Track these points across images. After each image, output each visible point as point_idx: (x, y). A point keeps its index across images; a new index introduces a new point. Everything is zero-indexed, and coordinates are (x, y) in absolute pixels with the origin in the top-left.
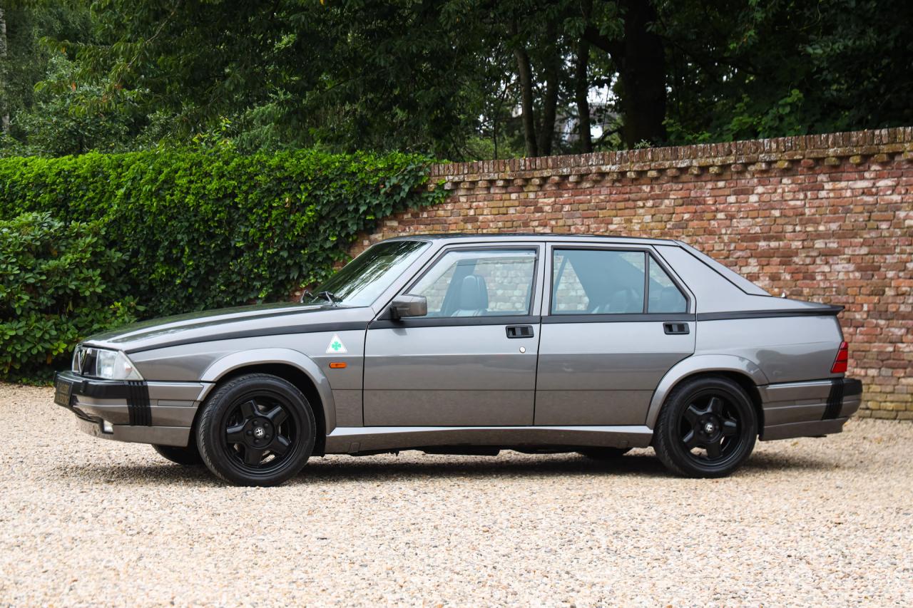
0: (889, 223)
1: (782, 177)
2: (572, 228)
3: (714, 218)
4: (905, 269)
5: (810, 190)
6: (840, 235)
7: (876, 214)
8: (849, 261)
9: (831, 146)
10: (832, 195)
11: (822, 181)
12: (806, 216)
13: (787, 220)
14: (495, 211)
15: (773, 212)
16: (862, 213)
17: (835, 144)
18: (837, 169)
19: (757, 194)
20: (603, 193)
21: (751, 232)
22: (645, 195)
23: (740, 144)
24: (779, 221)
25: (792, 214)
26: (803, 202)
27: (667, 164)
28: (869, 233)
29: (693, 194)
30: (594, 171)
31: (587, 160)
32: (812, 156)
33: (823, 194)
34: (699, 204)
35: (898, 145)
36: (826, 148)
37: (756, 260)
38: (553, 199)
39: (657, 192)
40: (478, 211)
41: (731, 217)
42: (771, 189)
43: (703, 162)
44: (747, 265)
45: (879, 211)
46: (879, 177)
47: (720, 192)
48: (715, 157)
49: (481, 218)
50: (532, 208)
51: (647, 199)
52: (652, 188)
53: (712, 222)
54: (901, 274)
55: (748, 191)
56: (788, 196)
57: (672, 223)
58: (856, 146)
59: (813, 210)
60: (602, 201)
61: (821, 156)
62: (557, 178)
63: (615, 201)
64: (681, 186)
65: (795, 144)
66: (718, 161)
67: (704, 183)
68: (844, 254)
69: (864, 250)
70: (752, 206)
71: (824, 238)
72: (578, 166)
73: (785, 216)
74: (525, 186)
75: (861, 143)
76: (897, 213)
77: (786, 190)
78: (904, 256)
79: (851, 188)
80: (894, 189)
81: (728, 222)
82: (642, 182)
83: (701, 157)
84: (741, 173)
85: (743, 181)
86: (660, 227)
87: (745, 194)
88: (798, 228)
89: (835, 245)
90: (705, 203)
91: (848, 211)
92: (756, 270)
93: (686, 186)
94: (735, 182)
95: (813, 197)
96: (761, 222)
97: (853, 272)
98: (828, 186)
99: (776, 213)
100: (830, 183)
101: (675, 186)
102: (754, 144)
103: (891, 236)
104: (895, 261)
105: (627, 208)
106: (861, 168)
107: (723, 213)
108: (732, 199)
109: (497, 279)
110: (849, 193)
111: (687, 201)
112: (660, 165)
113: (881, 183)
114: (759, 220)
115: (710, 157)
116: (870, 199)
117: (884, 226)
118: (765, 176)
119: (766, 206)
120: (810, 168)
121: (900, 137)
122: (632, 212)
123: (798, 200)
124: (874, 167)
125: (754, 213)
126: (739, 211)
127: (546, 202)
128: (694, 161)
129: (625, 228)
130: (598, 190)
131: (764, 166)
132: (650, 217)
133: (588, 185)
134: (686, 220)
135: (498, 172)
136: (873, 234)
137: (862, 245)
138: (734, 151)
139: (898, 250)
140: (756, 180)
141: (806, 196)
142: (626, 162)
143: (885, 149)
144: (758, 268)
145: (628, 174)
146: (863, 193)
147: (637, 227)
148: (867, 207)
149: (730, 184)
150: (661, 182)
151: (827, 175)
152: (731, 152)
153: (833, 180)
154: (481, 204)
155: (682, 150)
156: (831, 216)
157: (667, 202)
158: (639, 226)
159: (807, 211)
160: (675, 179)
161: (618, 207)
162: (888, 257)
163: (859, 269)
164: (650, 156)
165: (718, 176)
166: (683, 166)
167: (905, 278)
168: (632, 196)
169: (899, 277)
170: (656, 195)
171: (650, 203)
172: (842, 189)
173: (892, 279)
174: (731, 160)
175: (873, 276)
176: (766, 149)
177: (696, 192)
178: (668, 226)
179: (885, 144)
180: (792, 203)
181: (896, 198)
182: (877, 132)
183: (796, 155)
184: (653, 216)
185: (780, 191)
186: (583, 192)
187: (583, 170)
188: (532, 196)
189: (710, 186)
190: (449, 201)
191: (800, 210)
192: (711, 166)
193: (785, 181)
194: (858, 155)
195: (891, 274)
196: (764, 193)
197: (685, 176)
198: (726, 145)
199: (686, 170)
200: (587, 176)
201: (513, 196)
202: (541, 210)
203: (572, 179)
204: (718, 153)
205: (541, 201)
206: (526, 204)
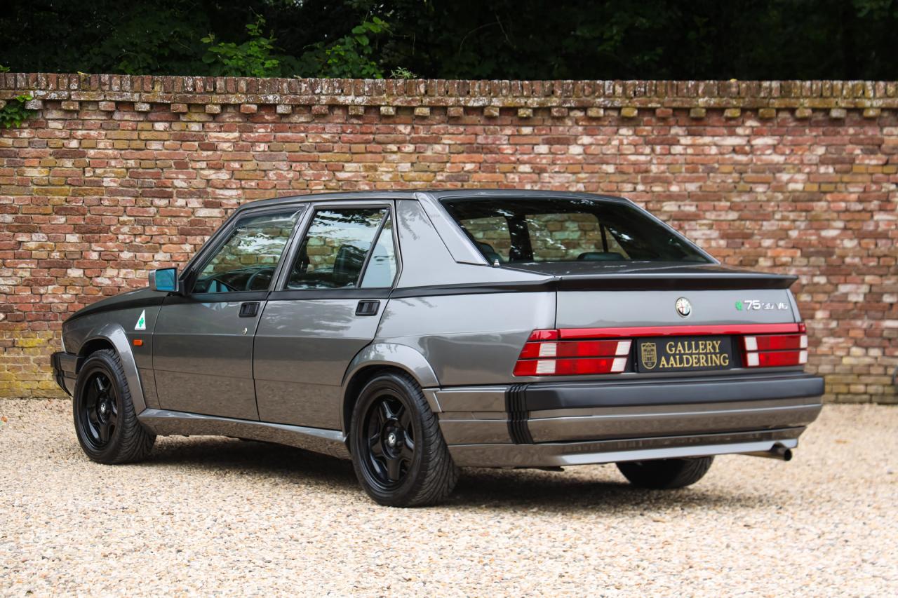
0: (766, 186)
1: (619, 127)
2: (271, 174)
3: (514, 170)
4: (787, 237)
5: (661, 143)
6: (702, 197)
7: (749, 175)
8: (710, 227)
9: (701, 94)
10: (690, 151)
11: (677, 135)
12: (651, 174)
13: (625, 177)
14: (118, 144)
15: (604, 167)
16: (730, 173)
18: (696, 124)
19: (583, 145)
20: (329, 131)
21: (571, 189)
22: (401, 137)
23: (569, 84)
24: (614, 178)
25: (631, 170)
26: (649, 158)
27: (451, 101)
28: (739, 196)
29: (481, 139)
30: (324, 102)
31: (313, 87)
32: (675, 105)
33: (677, 149)
34: (491, 152)
35: (793, 101)
36: (694, 98)
37: (576, 225)
38: (237, 134)
39: (422, 134)
40: (85, 143)
41: (539, 171)
42: (602, 140)
43: (509, 102)
44: (563, 229)
45: (754, 171)
46: (757, 133)
47: (524, 140)
48: (528, 97)
49: (92, 152)
50: (196, 144)
51: (404, 142)
52: (413, 128)
53: (511, 176)
54: (782, 243)
55: (566, 141)
56: (627, 149)
57: (445, 174)
58: (735, 98)
59: (663, 168)
60: (327, 141)
61: (686, 106)
62: (254, 107)
63: (350, 142)
64: (461, 129)
65: (650, 90)
66: (534, 102)
67: (498, 128)
68: (705, 219)
69: (733, 215)
70: (572, 158)
71: (677, 200)
72: (295, 94)
73: (622, 173)
74: (184, 114)
75: (743, 95)
76: (778, 175)
77: (625, 142)
78: (787, 224)
79: (716, 145)
80: (774, 147)
81: (535, 177)
82: (398, 120)
83: (506, 96)
84: (560, 119)
85: (561, 129)
86: (425, 178)
87: (562, 144)
88: (640, 187)
89: (693, 209)
90: (500, 151)
91: (712, 170)
92: (576, 235)
93: (470, 129)
94: (548, 128)
95: (664, 152)
96: (586, 178)
97: (715, 239)
98: (684, 141)
99: (610, 169)
100: (689, 138)
101: (451, 129)
102: (589, 85)
103: (768, 201)
104: (774, 228)
105: (371, 152)
106: (733, 123)
107: (527, 166)
108: (543, 149)
109: (121, 237)
110: (714, 150)
111: (472, 148)
112: (439, 101)
113: (759, 142)
114: (582, 175)
115: (522, 96)
116: (742, 158)
117: (760, 189)
118: (594, 124)
119: (592, 160)
120: (663, 119)
121: (796, 91)
122: (379, 157)
123: (642, 154)
124: (750, 123)
125: (574, 167)
126: (554, 163)
127: (225, 139)
128: (494, 100)
129: (364, 177)
130: (320, 126)
131: (602, 112)
132: (409, 164)
133: (302, 119)
134: (469, 172)
135: (142, 90)
136: (746, 198)
137: (731, 208)
138: (559, 92)
139: (778, 216)
140: (580, 129)
141: (653, 150)
142: (380, 93)
143: (776, 103)
144: (579, 233)
145: (382, 109)
146: (734, 151)
147: (386, 177)
148: (738, 167)
149: (539, 130)
150: (430, 122)
151: (684, 128)
152: (553, 92)
153: (691, 134)
154: (93, 133)
155: (476, 85)
156: (688, 175)
157: (438, 148)
158: (390, 175)
159: (654, 168)
160: (455, 120)
161: (353, 151)
162: (765, 223)
163: (724, 236)
164: (423, 91)
165: (526, 121)
166: (476, 104)
167: (787, 248)
168: (380, 137)
169: (777, 246)
170: (421, 137)
171: (410, 148)
172: (704, 145)
173: (768, 248)
174: (554, 101)
175: (743, 244)
176: (607, 92)
177: (486, 138)
178: (439, 178)
179: (774, 98)
180: (633, 158)
181: (778, 159)
182: (766, 84)
183: (651, 102)
184: (413, 164)
185: (615, 142)
186: (294, 127)
187: (304, 99)
188: (195, 127)
189: (508, 131)
190: (25, 125)
191: (644, 167)
192: (522, 107)
193: (623, 131)
194: (735, 107)
195: (767, 243)
196: (591, 144)
197: (474, 118)
198: (548, 84)
199: (480, 110)
200: (308, 107)
201: (160, 126)
202: (213, 147)
203: (280, 109)
204: (533, 93)
205: (213, 136)
206: (183, 138)
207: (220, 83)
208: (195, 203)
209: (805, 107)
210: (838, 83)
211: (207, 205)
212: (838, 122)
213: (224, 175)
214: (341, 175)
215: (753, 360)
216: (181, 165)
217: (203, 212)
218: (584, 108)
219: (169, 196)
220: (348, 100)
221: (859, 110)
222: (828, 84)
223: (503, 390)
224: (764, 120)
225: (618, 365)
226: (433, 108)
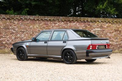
2: (22, 27)
3: (50, 27)
14: (3, 23)
17: (72, 18)
18: (70, 22)
20: (29, 22)
22: (37, 23)
23: (57, 17)
27: (43, 19)
33: (68, 25)
41: (53, 27)
42: (60, 23)
43: (50, 19)
46: (77, 23)
52: (39, 22)
55: (56, 23)
57: (42, 27)
58: (75, 19)
59: (67, 27)
62: (20, 19)
66: (53, 19)
67: (48, 22)
74: (11, 19)
79: (72, 24)
86: (40, 28)
90: (48, 25)
99: (61, 27)
101: (43, 22)
102: (59, 17)
106: (74, 22)
108: (53, 24)
109: (3, 34)
111: (45, 24)
113: (77, 24)
116: (75, 26)
119: (59, 26)
120: (67, 21)
121: (81, 18)
122: (34, 25)
123: (64, 25)
125: (57, 27)
126: (55, 26)
127: (16, 22)
128: (48, 19)
129: (33, 27)
131: (60, 20)
134: (45, 27)
135: (6, 16)
140: (58, 22)
141: (66, 25)
143: (79, 20)
145: (35, 19)
149: (53, 22)
153: (70, 23)
155: (46, 17)
157: (41, 24)
158: (36, 27)
161: (31, 24)
164: (40, 17)
165: (51, 21)
168: (35, 23)
174: (55, 19)
176: (61, 18)
181: (79, 26)
182: (78, 18)
183: (66, 19)
184: (38, 26)
186: (24, 21)
187: (26, 18)
193: (62, 22)
197: (46, 21)
198: (54, 17)
199: (46, 20)
200: (26, 19)
201: (8, 21)
202: (15, 24)
203: (23, 19)
204: (53, 18)
205: (15, 22)
206: (11, 22)
207: (16, 16)
208: (12, 30)
209: (82, 20)
210: (86, 18)
211: (14, 30)
212: (85, 22)
213: (16, 27)
214: (30, 27)
215: (107, 48)
216: (11, 26)
217: (13, 31)
218: (58, 20)
219: (9, 29)
220: (31, 18)
221: (88, 21)
222: (84, 18)
223: (86, 51)
224: (77, 22)
225: (97, 48)
226: (41, 19)
